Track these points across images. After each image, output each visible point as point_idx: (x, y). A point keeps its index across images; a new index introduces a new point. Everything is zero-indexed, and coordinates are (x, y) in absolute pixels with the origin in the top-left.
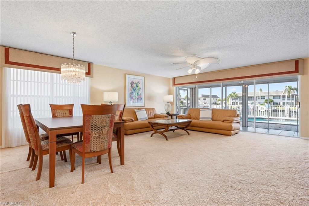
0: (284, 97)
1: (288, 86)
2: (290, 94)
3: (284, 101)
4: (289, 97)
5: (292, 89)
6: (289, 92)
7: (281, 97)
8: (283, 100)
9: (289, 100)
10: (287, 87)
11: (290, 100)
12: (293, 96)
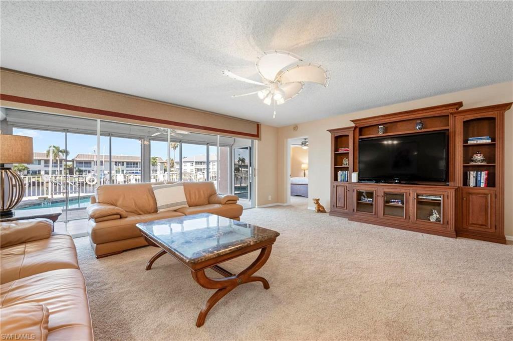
0: (47, 162)
1: (54, 147)
2: (57, 158)
3: (46, 169)
4: (56, 163)
5: (61, 151)
6: (56, 155)
7: (43, 163)
8: (45, 166)
9: (55, 167)
10: (52, 148)
11: (57, 167)
12: (61, 161)
